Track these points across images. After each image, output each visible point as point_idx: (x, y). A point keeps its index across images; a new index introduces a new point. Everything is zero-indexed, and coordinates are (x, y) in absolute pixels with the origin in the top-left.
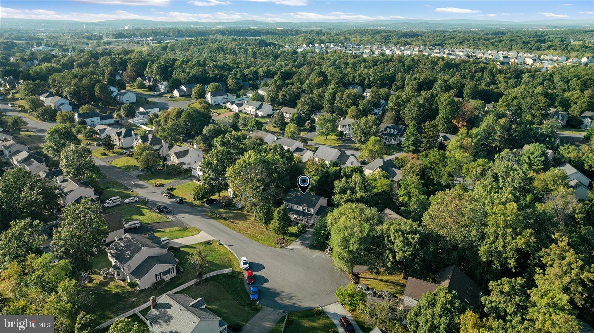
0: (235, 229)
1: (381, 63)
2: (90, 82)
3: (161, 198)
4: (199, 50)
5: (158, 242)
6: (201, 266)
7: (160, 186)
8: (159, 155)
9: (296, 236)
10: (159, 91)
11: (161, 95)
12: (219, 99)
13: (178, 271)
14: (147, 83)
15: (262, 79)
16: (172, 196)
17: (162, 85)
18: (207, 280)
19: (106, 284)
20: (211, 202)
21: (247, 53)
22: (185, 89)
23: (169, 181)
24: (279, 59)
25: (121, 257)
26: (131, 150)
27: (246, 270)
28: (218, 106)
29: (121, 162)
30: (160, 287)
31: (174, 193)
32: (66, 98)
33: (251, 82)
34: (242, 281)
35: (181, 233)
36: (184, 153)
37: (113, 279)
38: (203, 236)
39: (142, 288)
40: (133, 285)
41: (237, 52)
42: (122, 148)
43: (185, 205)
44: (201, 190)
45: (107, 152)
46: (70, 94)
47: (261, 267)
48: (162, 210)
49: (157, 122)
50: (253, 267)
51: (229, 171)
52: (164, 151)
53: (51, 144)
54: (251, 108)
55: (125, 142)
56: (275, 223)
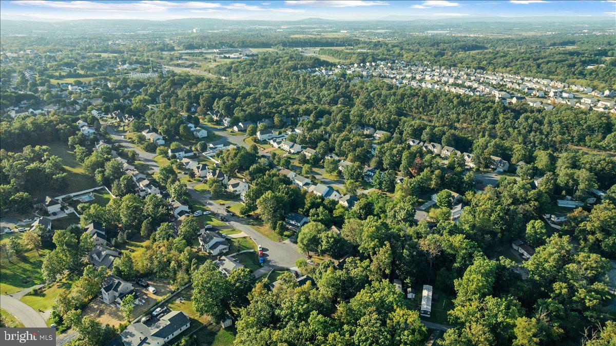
0: (259, 231)
1: (408, 97)
2: (176, 122)
3: (223, 212)
4: (259, 73)
5: (220, 235)
6: (239, 247)
7: (222, 205)
8: (222, 184)
9: (288, 236)
10: (223, 125)
11: (224, 130)
12: (266, 136)
13: (229, 249)
14: (215, 118)
15: (301, 116)
16: (228, 212)
17: (225, 120)
18: (241, 254)
19: (198, 252)
20: (249, 216)
21: (298, 80)
22: (242, 126)
23: (228, 202)
24: (324, 87)
25: (205, 241)
26: (206, 179)
27: (260, 251)
28: (265, 142)
29: (200, 187)
30: (221, 254)
31: (229, 209)
32: (161, 134)
33: (293, 119)
34: (258, 255)
35: (232, 232)
36: (237, 185)
37: (201, 251)
38: (243, 234)
39: (214, 255)
40: (210, 253)
41: (290, 78)
42: (200, 177)
43: (235, 217)
44: (244, 209)
45: (191, 180)
46: (164, 132)
47: (267, 250)
48: (223, 219)
49: (221, 157)
50: (264, 249)
51: (258, 201)
52: (225, 181)
53: (161, 176)
54: (286, 146)
55: (202, 173)
56: (278, 230)
